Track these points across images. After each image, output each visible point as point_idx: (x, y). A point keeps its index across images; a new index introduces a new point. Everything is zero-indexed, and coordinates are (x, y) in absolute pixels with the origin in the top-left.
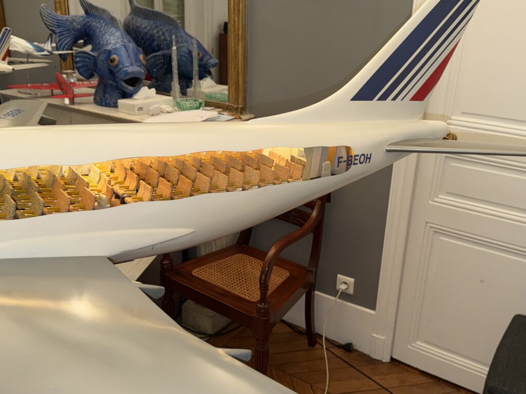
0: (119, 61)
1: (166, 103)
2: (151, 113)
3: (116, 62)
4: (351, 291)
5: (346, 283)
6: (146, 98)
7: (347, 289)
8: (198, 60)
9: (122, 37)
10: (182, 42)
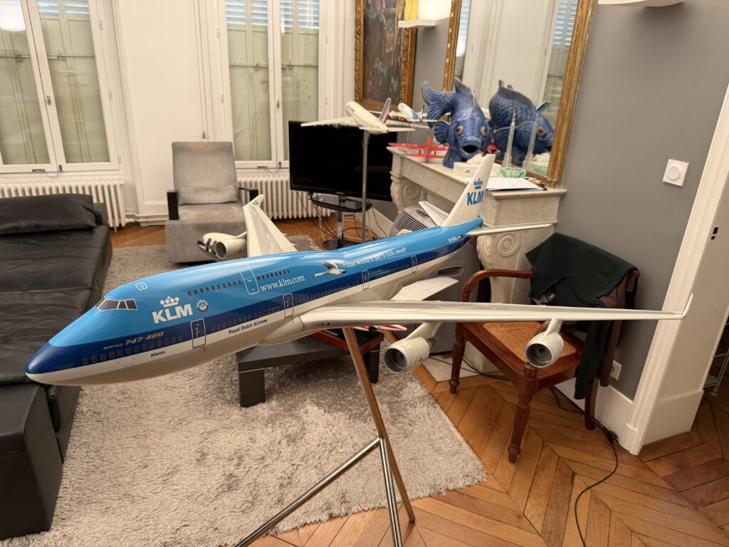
8: (537, 136)
9: (473, 112)
10: (530, 120)
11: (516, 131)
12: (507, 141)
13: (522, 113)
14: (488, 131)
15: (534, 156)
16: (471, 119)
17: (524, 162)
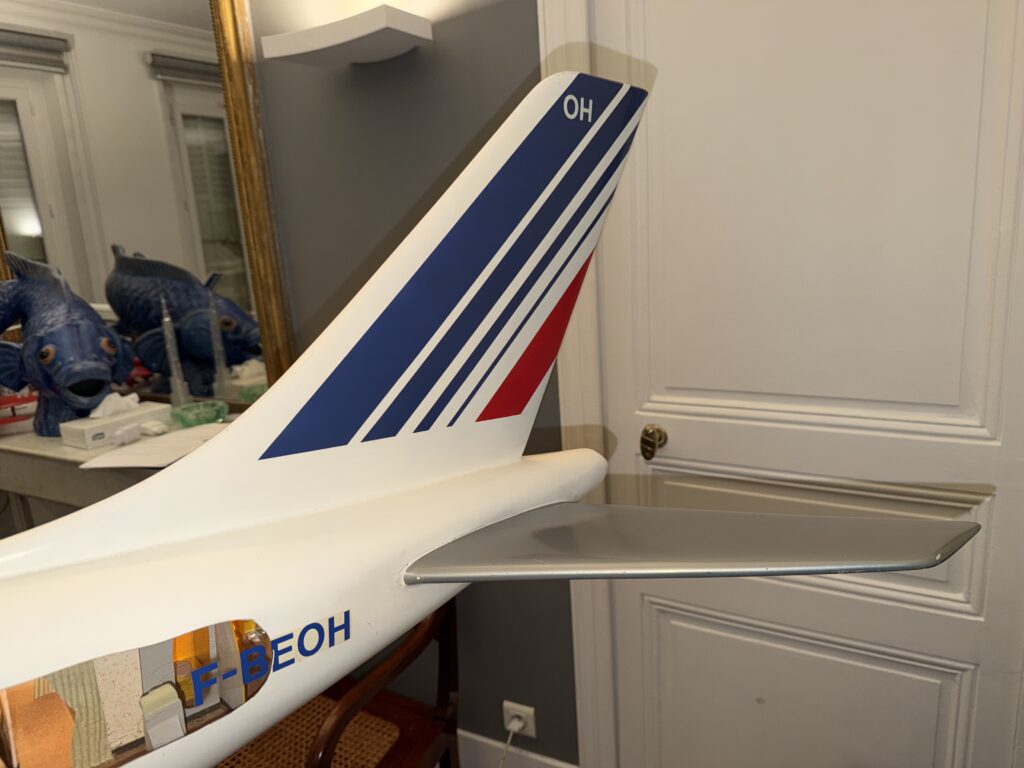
0: (56, 355)
1: (155, 416)
2: (119, 442)
3: (51, 357)
4: (531, 731)
5: (519, 718)
6: (116, 413)
7: (524, 728)
8: (224, 334)
9: (69, 312)
10: (200, 306)
11: (178, 333)
12: (165, 355)
13: (178, 298)
14: (118, 343)
15: (231, 370)
16: (70, 326)
17: (216, 386)
